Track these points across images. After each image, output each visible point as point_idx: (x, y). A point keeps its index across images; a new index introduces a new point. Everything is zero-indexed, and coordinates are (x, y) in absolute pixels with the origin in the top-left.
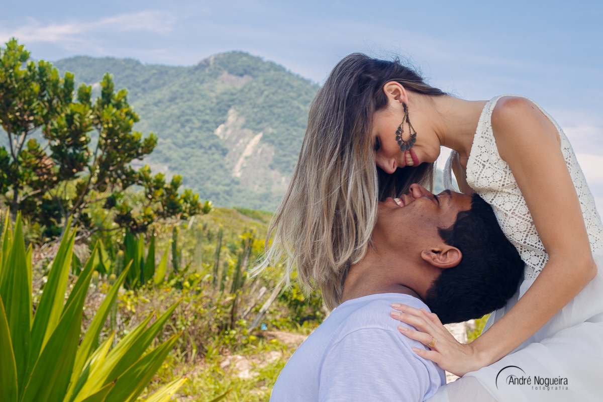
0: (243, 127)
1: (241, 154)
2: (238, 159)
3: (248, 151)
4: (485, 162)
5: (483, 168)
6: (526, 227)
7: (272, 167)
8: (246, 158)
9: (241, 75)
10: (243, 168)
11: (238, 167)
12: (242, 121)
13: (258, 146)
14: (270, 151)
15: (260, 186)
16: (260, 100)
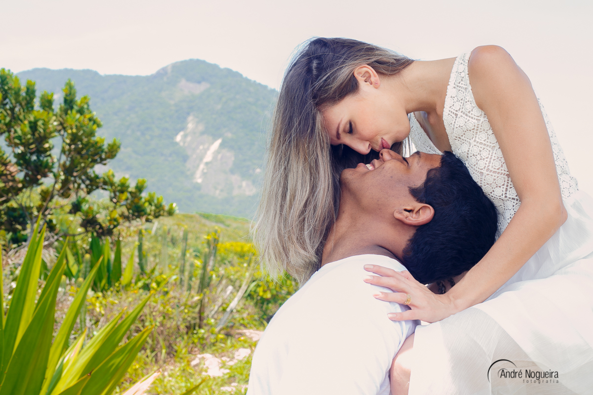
0: (202, 133)
1: (201, 159)
2: (198, 166)
3: (208, 158)
4: (457, 111)
5: (456, 118)
6: (504, 180)
7: (232, 172)
8: (207, 164)
9: (199, 82)
10: (204, 174)
11: (198, 174)
12: (201, 127)
13: (217, 152)
14: (230, 156)
15: (222, 191)
16: (219, 107)
